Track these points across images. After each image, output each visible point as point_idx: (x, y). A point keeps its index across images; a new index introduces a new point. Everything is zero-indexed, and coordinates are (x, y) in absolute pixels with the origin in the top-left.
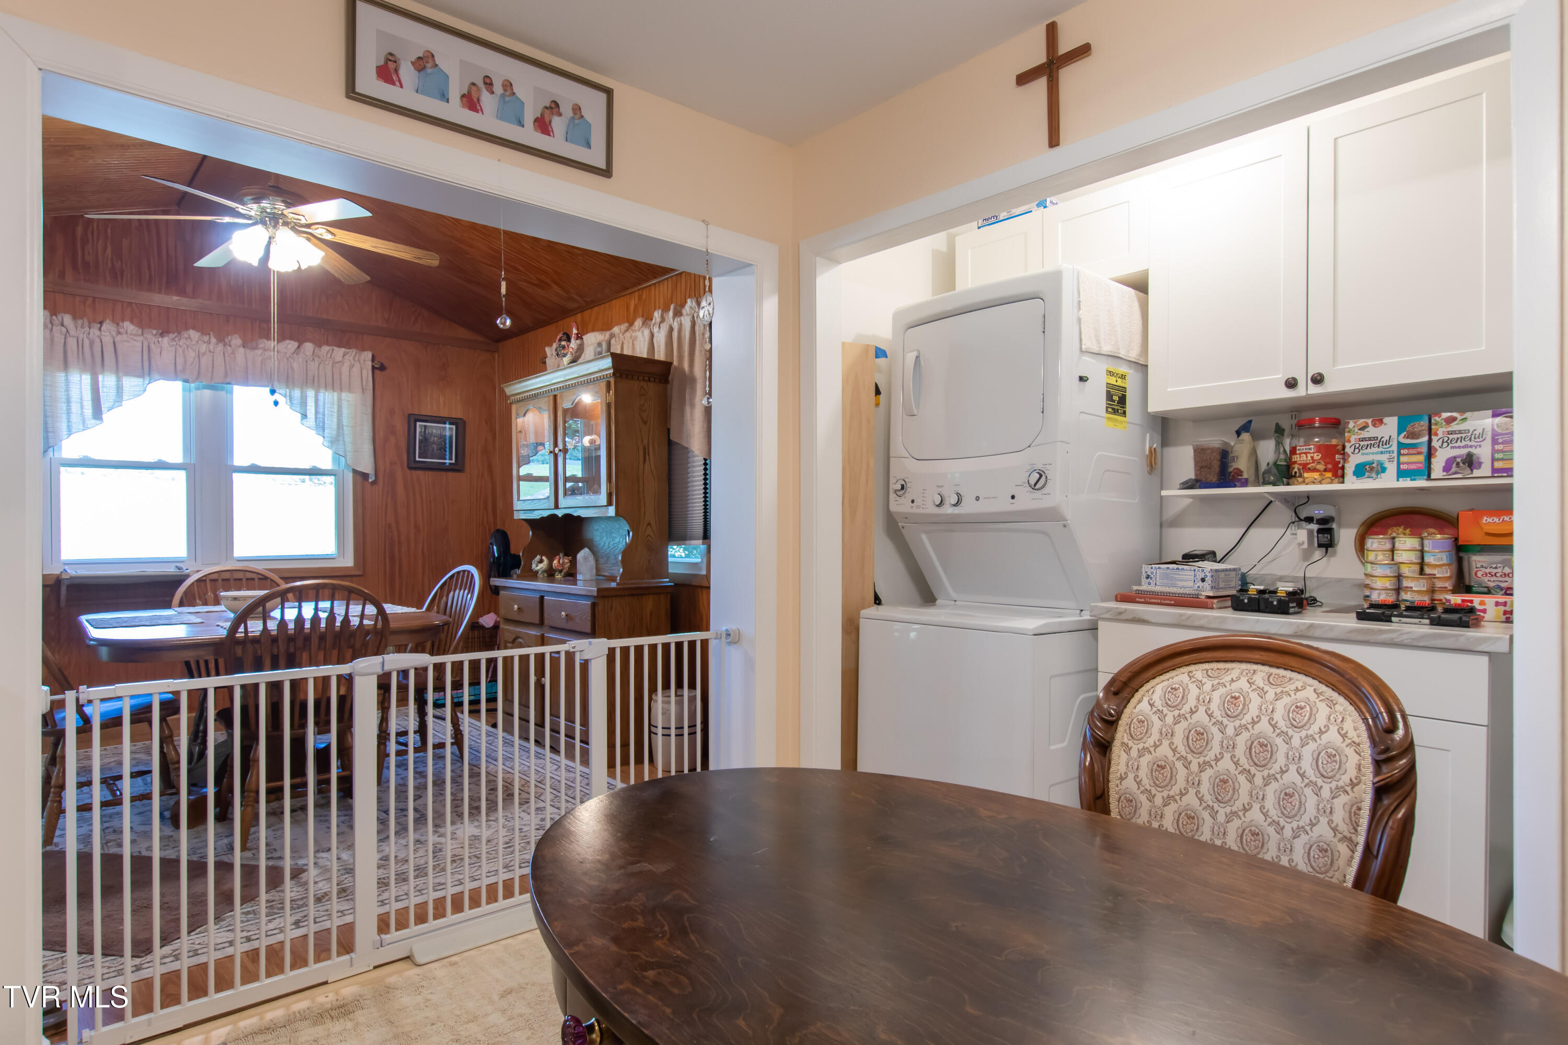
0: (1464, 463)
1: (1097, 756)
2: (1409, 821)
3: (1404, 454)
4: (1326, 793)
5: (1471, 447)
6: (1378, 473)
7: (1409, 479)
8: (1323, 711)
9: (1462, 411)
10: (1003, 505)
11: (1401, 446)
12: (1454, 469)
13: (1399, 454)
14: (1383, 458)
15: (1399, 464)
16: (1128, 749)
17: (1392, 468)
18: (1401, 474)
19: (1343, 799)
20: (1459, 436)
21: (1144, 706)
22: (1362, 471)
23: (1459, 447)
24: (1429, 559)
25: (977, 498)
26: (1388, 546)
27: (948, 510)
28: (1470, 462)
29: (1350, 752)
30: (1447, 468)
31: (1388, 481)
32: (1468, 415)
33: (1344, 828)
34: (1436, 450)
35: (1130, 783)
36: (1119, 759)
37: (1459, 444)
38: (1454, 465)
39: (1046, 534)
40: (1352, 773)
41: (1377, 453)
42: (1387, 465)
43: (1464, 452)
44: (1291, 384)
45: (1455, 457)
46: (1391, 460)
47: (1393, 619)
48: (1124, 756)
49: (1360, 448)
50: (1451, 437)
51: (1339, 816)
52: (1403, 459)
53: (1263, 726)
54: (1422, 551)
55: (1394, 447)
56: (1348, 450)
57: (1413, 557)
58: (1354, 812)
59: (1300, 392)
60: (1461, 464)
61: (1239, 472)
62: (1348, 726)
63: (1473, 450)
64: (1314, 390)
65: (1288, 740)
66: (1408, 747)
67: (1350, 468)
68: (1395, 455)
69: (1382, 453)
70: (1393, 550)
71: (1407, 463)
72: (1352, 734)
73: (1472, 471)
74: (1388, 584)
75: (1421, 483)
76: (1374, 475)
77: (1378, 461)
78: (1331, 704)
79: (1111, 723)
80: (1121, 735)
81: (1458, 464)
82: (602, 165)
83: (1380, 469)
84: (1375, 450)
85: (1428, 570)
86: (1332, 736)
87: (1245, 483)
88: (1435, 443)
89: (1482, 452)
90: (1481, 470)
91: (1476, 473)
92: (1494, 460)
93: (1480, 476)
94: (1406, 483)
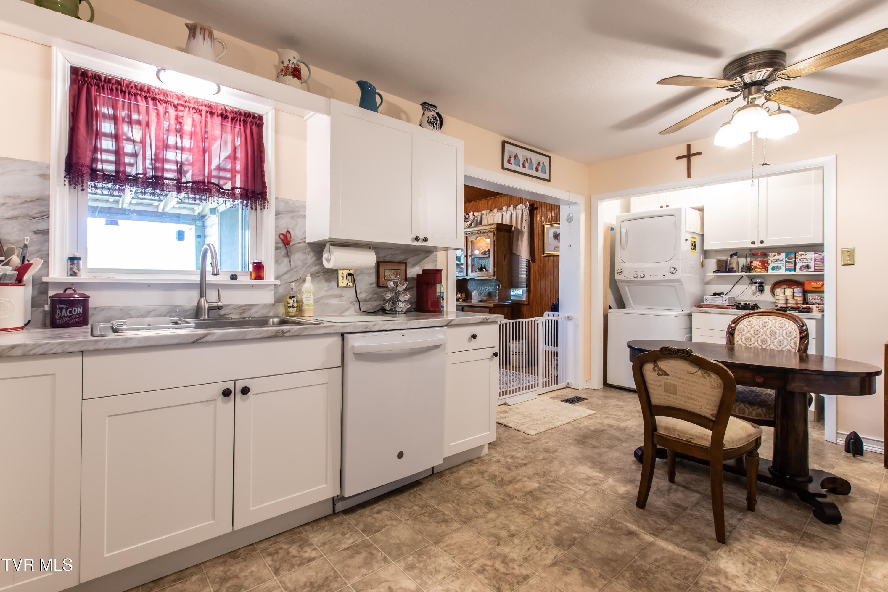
1: (730, 337)
2: (808, 342)
4: (789, 340)
5: (808, 262)
8: (787, 324)
9: (806, 252)
10: (661, 278)
11: (786, 262)
12: (803, 269)
14: (781, 265)
15: (785, 267)
16: (738, 335)
17: (783, 268)
18: (786, 270)
19: (793, 340)
20: (804, 259)
21: (742, 325)
22: (774, 268)
24: (795, 295)
25: (651, 276)
26: (783, 291)
27: (639, 279)
28: (808, 267)
29: (794, 332)
30: (801, 269)
31: (782, 272)
33: (793, 346)
34: (797, 263)
35: (740, 342)
36: (736, 338)
37: (804, 262)
39: (674, 287)
40: (795, 335)
41: (779, 264)
42: (782, 267)
43: (806, 264)
44: (753, 243)
45: (803, 266)
46: (783, 266)
47: (787, 311)
48: (738, 337)
49: (773, 262)
50: (802, 259)
51: (792, 344)
52: (787, 265)
53: (773, 328)
54: (793, 293)
55: (784, 262)
56: (769, 262)
57: (791, 294)
58: (796, 343)
59: (756, 246)
60: (805, 267)
61: (733, 268)
62: (793, 327)
63: (808, 264)
64: (760, 245)
65: (779, 330)
66: (807, 330)
67: (770, 268)
68: (784, 264)
70: (784, 292)
71: (788, 267)
72: (794, 328)
73: (808, 269)
74: (784, 302)
75: (793, 273)
76: (778, 270)
77: (779, 266)
78: (789, 323)
79: (734, 329)
80: (736, 332)
82: (548, 179)
83: (779, 268)
84: (778, 262)
85: (795, 298)
86: (790, 329)
87: (735, 272)
88: (797, 261)
89: (812, 264)
90: (812, 269)
91: (810, 270)
92: (815, 266)
93: (811, 271)
94: (788, 273)
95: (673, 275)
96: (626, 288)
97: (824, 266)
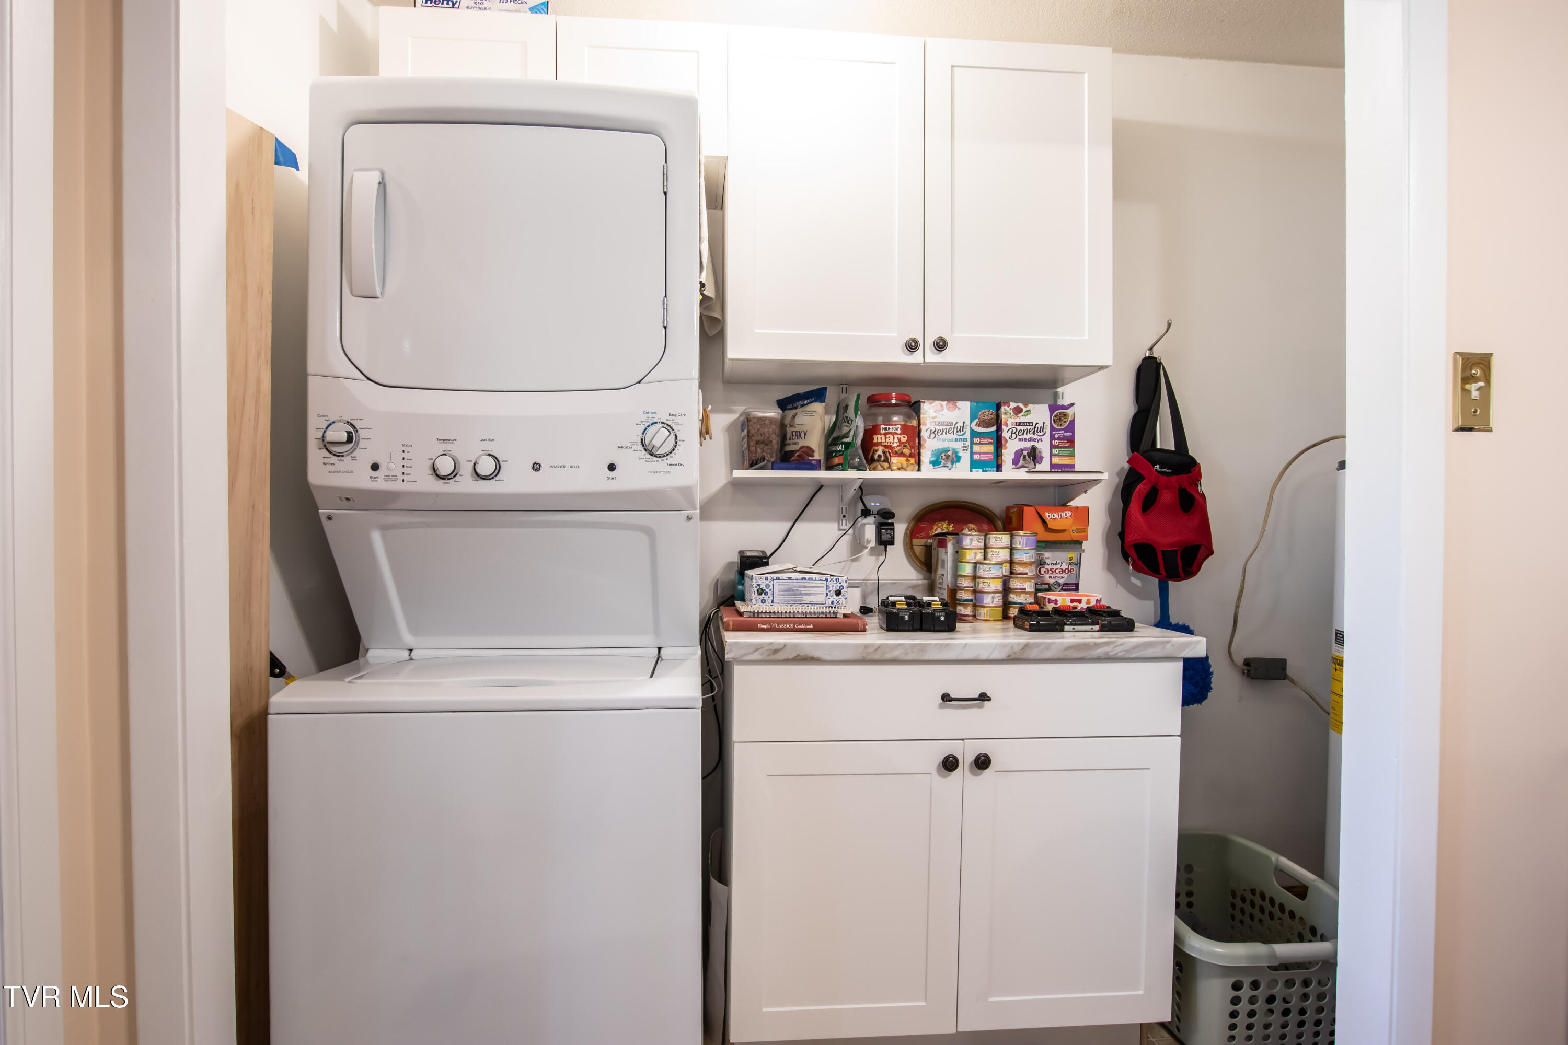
0: (1029, 457)
3: (976, 443)
5: (1034, 440)
6: (953, 462)
7: (981, 470)
9: (1026, 403)
11: (974, 434)
12: (1021, 462)
13: (972, 443)
14: (958, 446)
15: (972, 453)
17: (966, 457)
18: (975, 464)
20: (1025, 428)
22: (935, 458)
23: (1025, 440)
24: (1017, 557)
25: (537, 467)
26: (981, 545)
28: (1034, 455)
30: (1016, 460)
31: (962, 471)
32: (1030, 407)
34: (1006, 441)
37: (1025, 437)
38: (1022, 458)
39: (647, 531)
41: (951, 440)
42: (961, 453)
43: (1028, 445)
44: (912, 346)
45: (1022, 450)
46: (964, 448)
47: (1066, 628)
50: (1019, 428)
52: (976, 448)
54: (1009, 549)
55: (968, 435)
56: (924, 434)
57: (1007, 555)
59: (916, 358)
60: (1027, 457)
63: (1035, 444)
64: (933, 357)
67: (926, 456)
68: (968, 443)
69: (957, 440)
70: (986, 548)
71: (980, 453)
73: (1035, 465)
75: (992, 475)
76: (949, 464)
77: (952, 448)
81: (1024, 457)
83: (955, 458)
84: (950, 436)
87: (815, 466)
88: (1006, 434)
89: (1044, 447)
90: (1045, 465)
91: (1039, 467)
92: (1052, 455)
93: (1043, 472)
94: (978, 475)
95: (660, 464)
96: (376, 537)
97: (1072, 455)
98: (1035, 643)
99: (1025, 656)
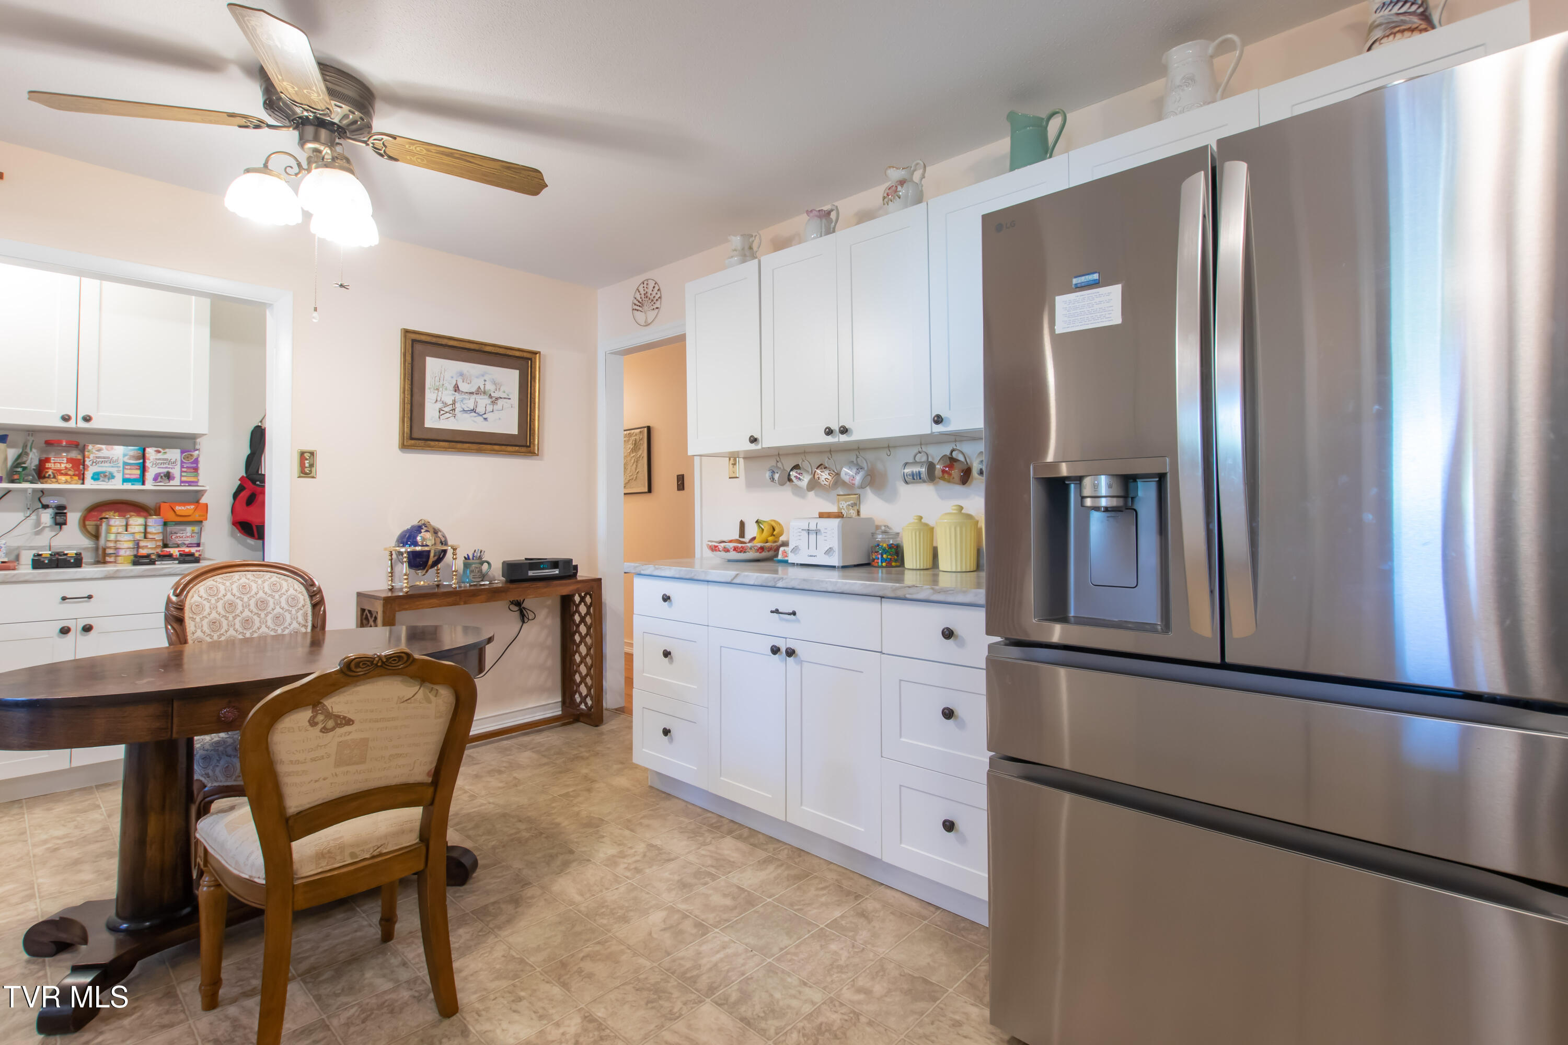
0: (165, 477)
1: (175, 626)
2: (325, 611)
3: (127, 469)
4: (294, 612)
5: (169, 468)
6: (109, 479)
7: (130, 484)
8: (285, 584)
9: (164, 448)
11: (125, 464)
12: (159, 479)
13: (124, 468)
14: (114, 470)
15: (124, 474)
16: (193, 619)
17: (119, 477)
18: (125, 480)
19: (301, 612)
20: (163, 461)
21: (196, 598)
22: (96, 477)
23: (163, 468)
24: (149, 530)
26: (124, 523)
28: (168, 476)
29: (300, 595)
30: (155, 479)
31: (116, 484)
32: (167, 450)
33: (303, 622)
34: (149, 468)
35: (199, 634)
36: (190, 626)
37: (162, 466)
38: (160, 478)
40: (302, 602)
41: (109, 467)
42: (115, 474)
43: (165, 470)
44: (65, 418)
45: (160, 473)
46: (118, 472)
47: (157, 563)
48: (192, 624)
49: (97, 463)
50: (158, 461)
51: (300, 619)
52: (127, 472)
53: (261, 594)
54: (146, 526)
55: (121, 464)
56: (88, 463)
57: (142, 529)
58: (305, 615)
59: (70, 425)
60: (163, 477)
62: (296, 587)
63: (170, 470)
65: (273, 597)
66: (320, 591)
67: (89, 475)
68: (121, 469)
69: (112, 467)
70: (127, 526)
71: (130, 474)
72: (298, 589)
73: (169, 481)
75: (139, 487)
76: (107, 480)
77: (109, 472)
78: (286, 581)
79: (180, 608)
80: (188, 614)
81: (162, 477)
83: (111, 477)
84: (106, 465)
85: (149, 536)
86: (291, 591)
88: (148, 464)
89: (176, 471)
90: (177, 482)
91: (172, 483)
92: (181, 476)
93: (175, 485)
94: (128, 486)
97: (197, 476)
98: (123, 570)
99: (115, 576)
